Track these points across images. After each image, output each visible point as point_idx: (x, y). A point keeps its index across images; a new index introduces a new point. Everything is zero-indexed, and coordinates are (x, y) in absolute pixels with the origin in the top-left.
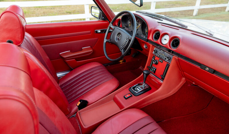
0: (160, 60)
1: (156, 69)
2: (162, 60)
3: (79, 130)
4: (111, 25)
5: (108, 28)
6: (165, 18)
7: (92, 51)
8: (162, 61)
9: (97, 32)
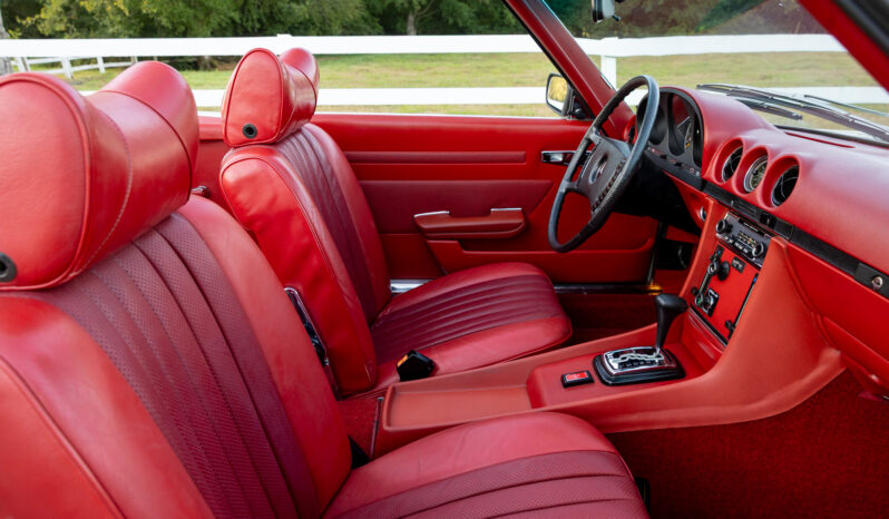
0: (735, 259)
1: (716, 300)
2: (741, 262)
3: (371, 434)
4: (592, 134)
5: (583, 144)
6: (802, 105)
7: (520, 224)
8: (740, 266)
9: (547, 157)
